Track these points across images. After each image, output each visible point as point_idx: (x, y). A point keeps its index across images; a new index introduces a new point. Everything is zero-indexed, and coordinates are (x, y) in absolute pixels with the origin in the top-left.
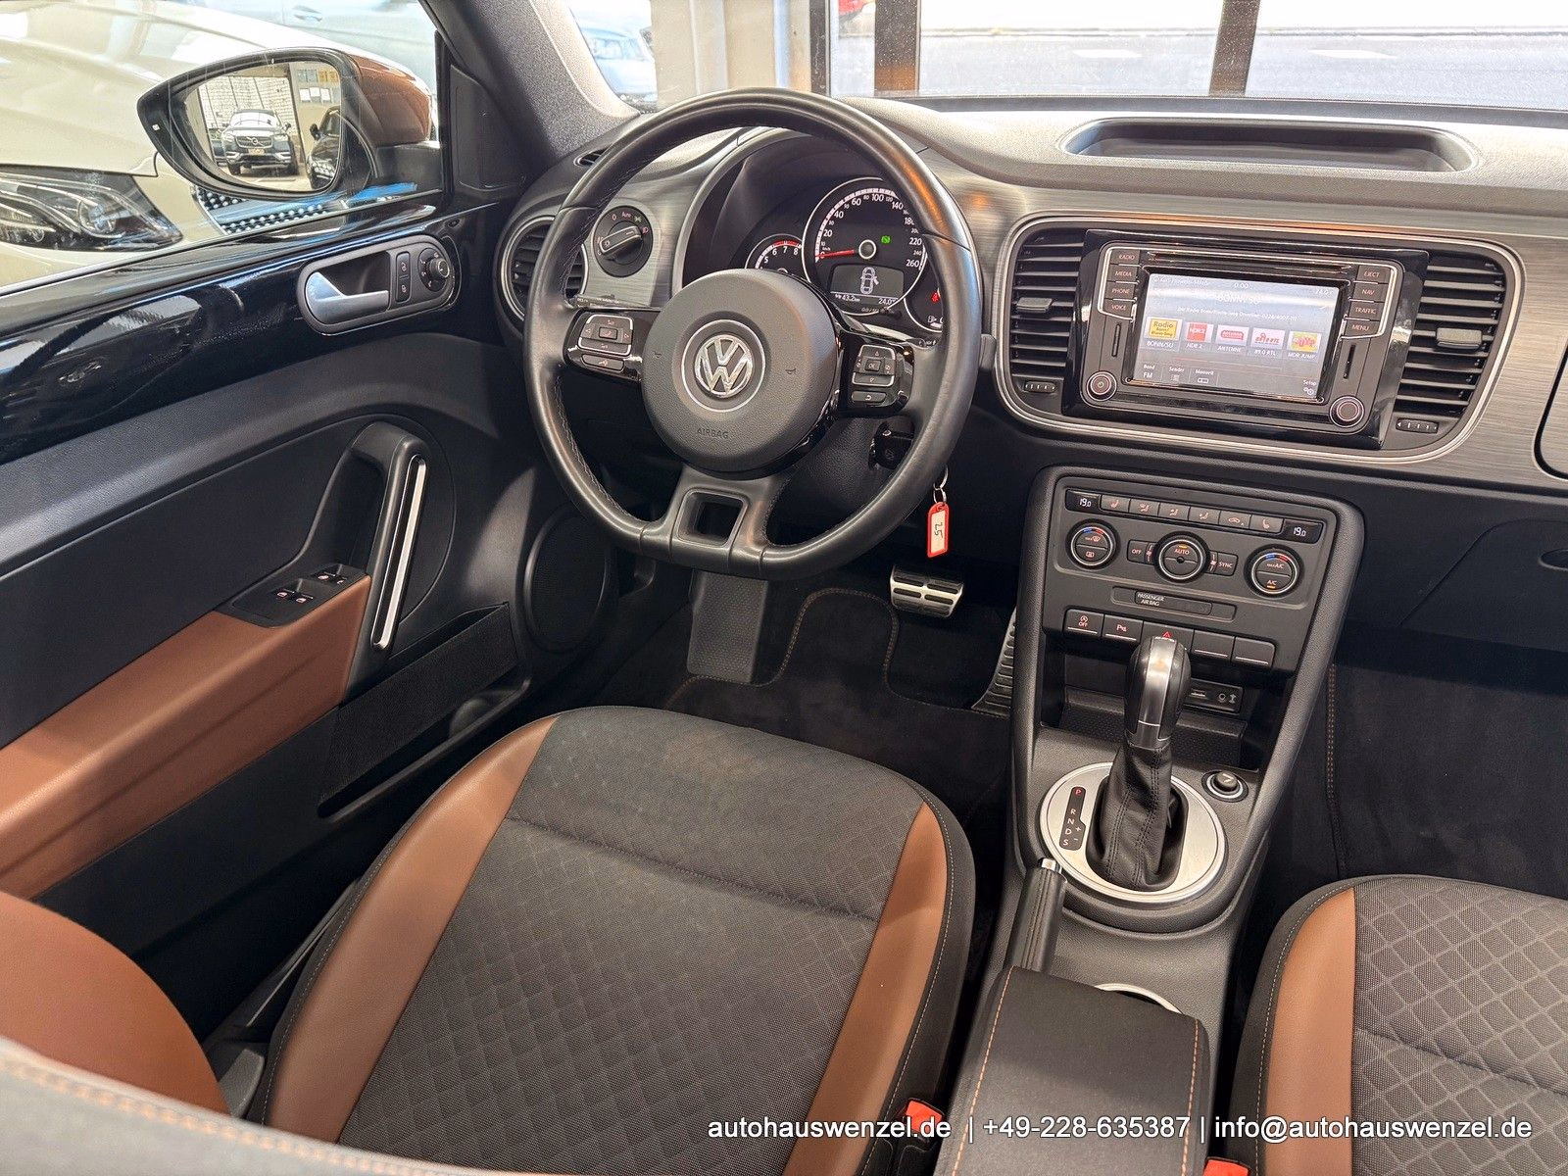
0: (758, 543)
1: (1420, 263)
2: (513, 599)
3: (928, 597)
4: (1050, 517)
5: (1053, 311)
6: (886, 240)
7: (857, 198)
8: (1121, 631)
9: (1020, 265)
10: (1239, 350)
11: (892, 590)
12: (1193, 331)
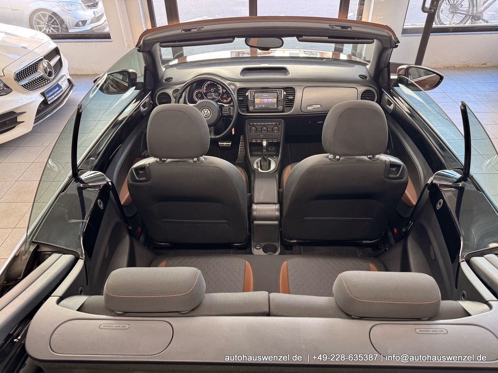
0: (214, 135)
1: (285, 89)
3: (226, 144)
4: (247, 127)
5: (243, 99)
6: (215, 89)
7: (209, 82)
8: (259, 141)
9: (238, 92)
10: (267, 102)
11: (219, 144)
12: (261, 100)
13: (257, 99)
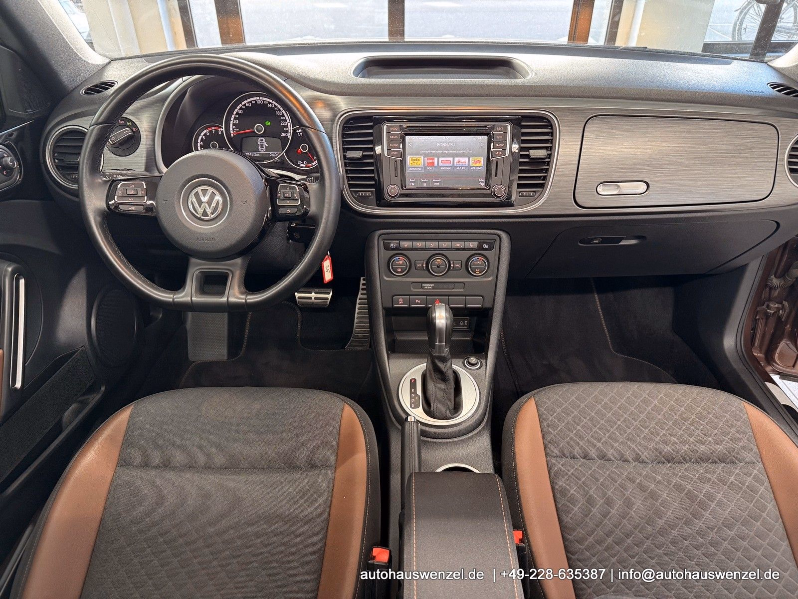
0: (242, 293)
1: (519, 121)
2: (87, 343)
3: (316, 298)
5: (364, 157)
6: (268, 123)
7: (249, 102)
8: (418, 303)
9: (344, 135)
10: (450, 168)
11: (297, 298)
12: (429, 161)
13: (415, 158)
